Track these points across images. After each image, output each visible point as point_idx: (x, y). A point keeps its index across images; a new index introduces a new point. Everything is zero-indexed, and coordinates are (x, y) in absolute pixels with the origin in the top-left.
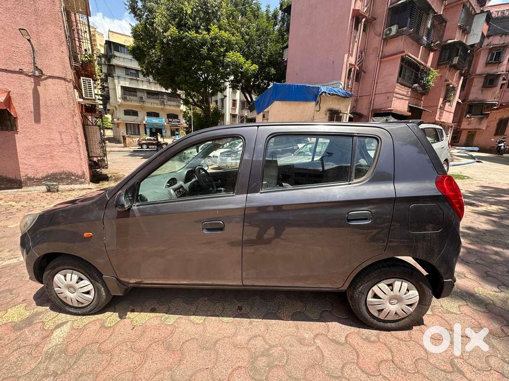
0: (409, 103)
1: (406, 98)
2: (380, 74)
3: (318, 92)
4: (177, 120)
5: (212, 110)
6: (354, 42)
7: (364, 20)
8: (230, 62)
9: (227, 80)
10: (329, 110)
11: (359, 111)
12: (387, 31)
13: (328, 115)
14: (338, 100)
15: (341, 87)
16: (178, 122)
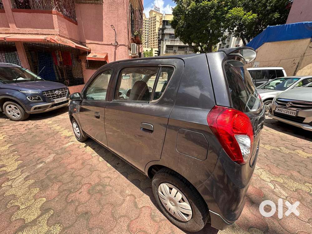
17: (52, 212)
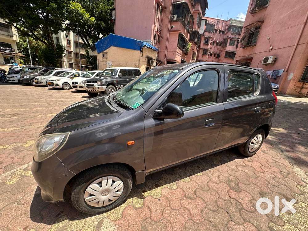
0: (181, 58)
1: (180, 55)
2: (169, 40)
3: (142, 45)
4: (10, 49)
5: (55, 46)
6: (157, 18)
7: (161, 6)
8: (73, 10)
9: (63, 23)
10: (147, 57)
11: (159, 60)
12: (172, 17)
13: (147, 60)
14: (151, 52)
15: (151, 44)
16: (12, 51)
17: (271, 224)
